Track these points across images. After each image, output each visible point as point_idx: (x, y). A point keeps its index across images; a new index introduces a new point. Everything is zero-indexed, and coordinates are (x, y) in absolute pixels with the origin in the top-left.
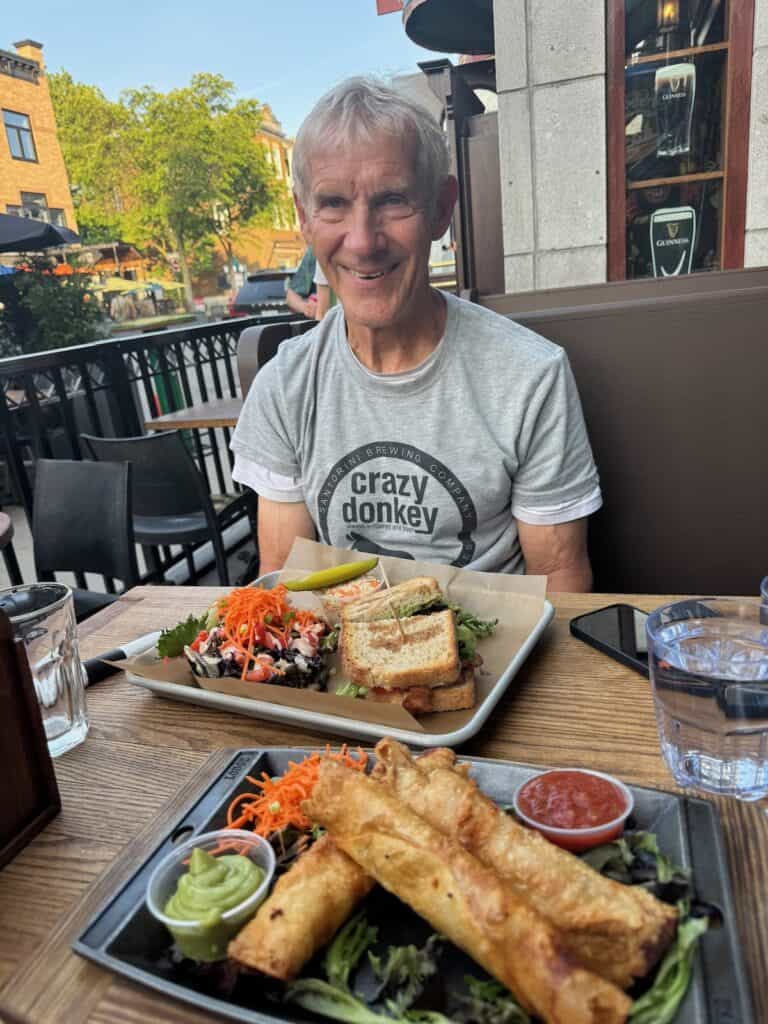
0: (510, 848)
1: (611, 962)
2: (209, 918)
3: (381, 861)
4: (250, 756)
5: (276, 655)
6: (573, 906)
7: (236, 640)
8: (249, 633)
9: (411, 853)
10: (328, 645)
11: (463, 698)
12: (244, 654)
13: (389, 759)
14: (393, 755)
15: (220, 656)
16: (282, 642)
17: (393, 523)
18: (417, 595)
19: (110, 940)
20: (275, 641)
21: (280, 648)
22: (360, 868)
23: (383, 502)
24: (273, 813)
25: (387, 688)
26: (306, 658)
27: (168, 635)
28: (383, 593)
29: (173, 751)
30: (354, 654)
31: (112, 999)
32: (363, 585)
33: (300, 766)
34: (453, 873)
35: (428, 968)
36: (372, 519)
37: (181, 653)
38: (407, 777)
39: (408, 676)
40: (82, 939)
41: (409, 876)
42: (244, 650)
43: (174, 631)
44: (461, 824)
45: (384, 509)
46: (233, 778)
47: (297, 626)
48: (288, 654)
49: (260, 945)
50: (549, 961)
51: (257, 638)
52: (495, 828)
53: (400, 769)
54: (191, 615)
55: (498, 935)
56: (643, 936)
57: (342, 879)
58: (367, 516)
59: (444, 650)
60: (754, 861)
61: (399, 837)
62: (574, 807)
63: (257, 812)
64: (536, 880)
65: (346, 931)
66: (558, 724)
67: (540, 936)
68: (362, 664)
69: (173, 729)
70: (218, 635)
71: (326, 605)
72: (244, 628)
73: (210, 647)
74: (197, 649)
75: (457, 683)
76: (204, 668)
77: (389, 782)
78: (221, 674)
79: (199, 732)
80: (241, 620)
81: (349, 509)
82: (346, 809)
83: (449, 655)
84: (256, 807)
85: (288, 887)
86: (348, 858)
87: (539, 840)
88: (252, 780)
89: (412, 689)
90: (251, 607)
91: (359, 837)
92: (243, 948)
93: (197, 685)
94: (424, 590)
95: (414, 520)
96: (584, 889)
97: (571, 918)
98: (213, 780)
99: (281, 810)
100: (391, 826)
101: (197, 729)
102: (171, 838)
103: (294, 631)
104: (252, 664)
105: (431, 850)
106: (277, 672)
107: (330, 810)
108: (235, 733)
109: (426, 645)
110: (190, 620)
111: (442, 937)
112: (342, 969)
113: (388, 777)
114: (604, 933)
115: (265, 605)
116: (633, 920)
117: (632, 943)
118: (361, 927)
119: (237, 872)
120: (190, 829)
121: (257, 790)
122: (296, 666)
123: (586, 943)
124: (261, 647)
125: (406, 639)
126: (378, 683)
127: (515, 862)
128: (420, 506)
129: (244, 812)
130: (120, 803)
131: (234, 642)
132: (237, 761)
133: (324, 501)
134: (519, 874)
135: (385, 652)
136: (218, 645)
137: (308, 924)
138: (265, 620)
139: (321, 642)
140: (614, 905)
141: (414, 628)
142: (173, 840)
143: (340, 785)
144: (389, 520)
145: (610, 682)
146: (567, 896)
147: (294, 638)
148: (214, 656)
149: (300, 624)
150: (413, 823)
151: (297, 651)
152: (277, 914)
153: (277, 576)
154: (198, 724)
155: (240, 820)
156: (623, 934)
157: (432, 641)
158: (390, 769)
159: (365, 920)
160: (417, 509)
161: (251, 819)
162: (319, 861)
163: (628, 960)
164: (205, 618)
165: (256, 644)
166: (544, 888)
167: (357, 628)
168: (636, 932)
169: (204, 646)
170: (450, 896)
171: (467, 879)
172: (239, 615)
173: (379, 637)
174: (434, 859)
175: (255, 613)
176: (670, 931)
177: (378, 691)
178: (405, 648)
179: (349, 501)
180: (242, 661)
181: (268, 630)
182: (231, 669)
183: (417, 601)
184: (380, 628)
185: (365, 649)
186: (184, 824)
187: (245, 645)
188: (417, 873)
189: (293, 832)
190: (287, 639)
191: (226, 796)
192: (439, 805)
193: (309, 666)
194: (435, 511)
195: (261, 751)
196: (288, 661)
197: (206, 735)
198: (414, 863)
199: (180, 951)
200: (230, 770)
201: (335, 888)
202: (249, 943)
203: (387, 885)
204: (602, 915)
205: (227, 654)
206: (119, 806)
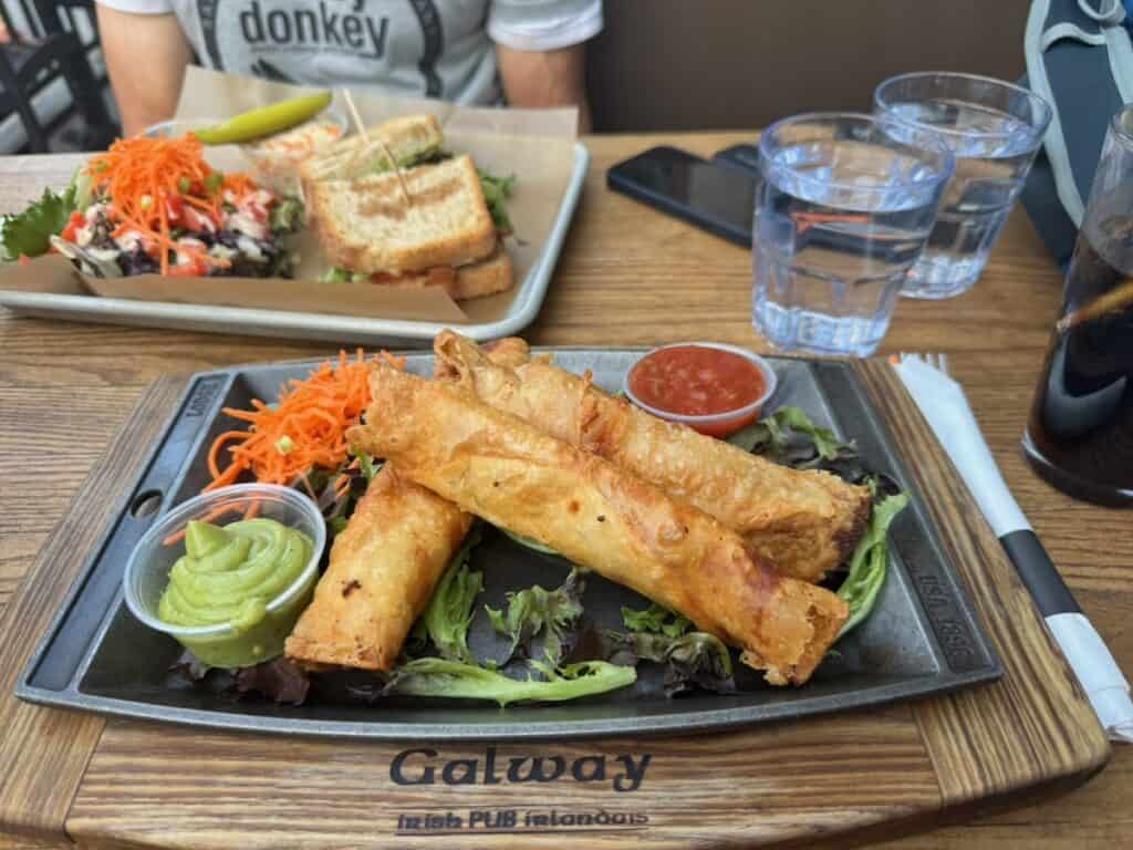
0: (654, 449)
1: (794, 559)
2: (248, 614)
3: (485, 491)
4: (217, 381)
5: (208, 240)
6: (747, 505)
7: (138, 221)
8: (157, 210)
9: (533, 474)
10: (283, 222)
11: (497, 277)
12: (156, 241)
13: (460, 357)
14: (463, 352)
15: (116, 247)
16: (212, 218)
17: (323, 44)
18: (409, 140)
19: (82, 672)
20: (202, 219)
21: (212, 228)
22: (452, 504)
23: (303, 8)
24: (282, 453)
25: (394, 272)
26: (256, 241)
27: (15, 223)
28: (352, 142)
29: (81, 390)
30: (338, 227)
31: (111, 750)
32: (315, 133)
33: (307, 384)
34: (599, 490)
35: (569, 609)
36: (288, 38)
37: (46, 248)
38: (490, 379)
39: (424, 252)
40: (29, 682)
41: (532, 503)
42: (155, 235)
43: (23, 216)
44: (584, 428)
45: (306, 21)
46: (200, 414)
47: (229, 197)
48: (228, 237)
49: (336, 632)
50: (747, 577)
51: (173, 216)
52: (630, 427)
53: (477, 369)
54: (47, 190)
55: (675, 555)
56: (835, 525)
57: (431, 523)
58: (280, 32)
59: (471, 213)
60: (899, 421)
61: (511, 456)
62: (703, 387)
63: (254, 454)
64: (697, 480)
65: (445, 585)
66: (615, 297)
67: (731, 548)
68: (353, 239)
69: (67, 360)
70: (105, 216)
71: (264, 166)
72: (146, 201)
73: (96, 235)
74: (72, 238)
75: (490, 258)
76: (92, 265)
77: (468, 387)
78: (126, 271)
79: (111, 360)
80: (139, 190)
81: (251, 22)
82: (423, 431)
83: (479, 219)
84: (249, 448)
85: (355, 550)
86: (432, 494)
87: (688, 434)
88: (229, 411)
89: (433, 271)
90: (151, 167)
91: (449, 466)
92: (309, 642)
93: (87, 291)
94: (417, 131)
95: (354, 37)
96: (758, 484)
97: (749, 518)
98: (169, 422)
99: (296, 448)
100: (499, 443)
101: (108, 355)
102: (129, 512)
103: (226, 204)
104: (172, 255)
105: (562, 465)
106: (215, 262)
107: (398, 434)
108: (170, 355)
109: (443, 207)
110: (47, 196)
111: (585, 570)
112: (455, 635)
113: (465, 380)
114: (787, 529)
115: (174, 165)
116: (824, 509)
117: (822, 536)
118: (461, 576)
119: (265, 544)
120: (155, 495)
121: (244, 425)
122: (242, 254)
123: (763, 544)
124: (181, 228)
125: (412, 200)
126: (381, 265)
127: (665, 463)
128: (362, 16)
129: (235, 457)
130: (11, 474)
131: (135, 225)
132: (198, 390)
133: (207, 10)
134: (673, 478)
135: (383, 222)
136: (108, 230)
137: (402, 591)
138: (180, 189)
139: (272, 218)
140: (796, 496)
141: (421, 184)
142: (134, 513)
143: (409, 400)
144: (315, 37)
145: (665, 243)
146: (738, 493)
147: (230, 213)
148: (105, 248)
149: (234, 192)
150: (530, 435)
151: (237, 233)
152: (351, 588)
153: (167, 130)
154: (108, 349)
155: (231, 470)
156: (812, 526)
157: (450, 201)
158: (464, 371)
159: (465, 567)
160: (358, 22)
161: (247, 466)
162: (391, 507)
163: (816, 554)
164: (72, 193)
165: (172, 225)
166: (708, 490)
167: (333, 189)
168: (827, 521)
169: (85, 235)
170: (601, 519)
171: (621, 494)
172: (134, 181)
173: (370, 200)
174: (566, 477)
175: (160, 179)
176: (865, 512)
177: (379, 277)
178: (413, 213)
179: (249, 8)
180: (156, 251)
181: (188, 203)
182: (140, 262)
183: (412, 147)
184: (369, 187)
185: (353, 218)
186: (143, 490)
187: (155, 227)
188: (543, 498)
189: (320, 473)
190: (220, 215)
191: (199, 441)
192: (548, 408)
193: (264, 252)
194: (384, 22)
195: (232, 372)
196: (229, 247)
197: (123, 362)
198: (539, 486)
199: (199, 663)
200: (191, 404)
201: (424, 536)
202: (315, 634)
203: (494, 519)
204: (787, 509)
205: (129, 241)
206: (14, 479)
